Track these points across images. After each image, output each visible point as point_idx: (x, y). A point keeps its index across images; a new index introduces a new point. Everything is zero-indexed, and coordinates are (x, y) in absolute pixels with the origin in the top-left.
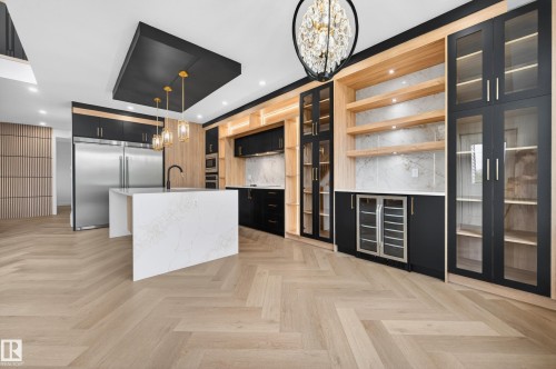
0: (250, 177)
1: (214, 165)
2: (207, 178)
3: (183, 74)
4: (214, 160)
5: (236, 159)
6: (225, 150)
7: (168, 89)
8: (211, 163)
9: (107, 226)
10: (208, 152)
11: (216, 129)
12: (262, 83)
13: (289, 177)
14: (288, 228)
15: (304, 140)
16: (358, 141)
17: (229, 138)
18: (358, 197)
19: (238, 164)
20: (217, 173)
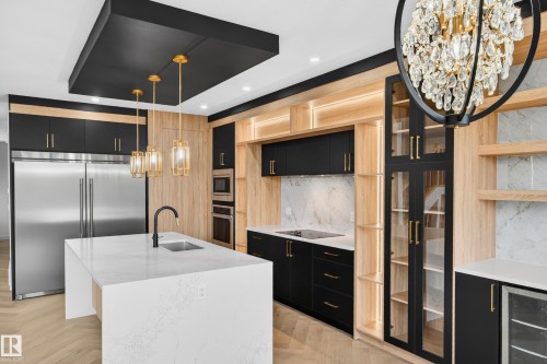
0: (288, 211)
1: (227, 190)
2: (216, 210)
3: (180, 59)
4: (227, 180)
5: (265, 180)
6: (246, 164)
7: (154, 78)
8: (222, 185)
9: (62, 291)
10: (216, 166)
11: (231, 127)
12: (315, 60)
13: (363, 228)
14: (359, 321)
15: (393, 164)
16: (502, 167)
17: (253, 145)
18: (505, 291)
19: (269, 188)
20: (232, 204)
